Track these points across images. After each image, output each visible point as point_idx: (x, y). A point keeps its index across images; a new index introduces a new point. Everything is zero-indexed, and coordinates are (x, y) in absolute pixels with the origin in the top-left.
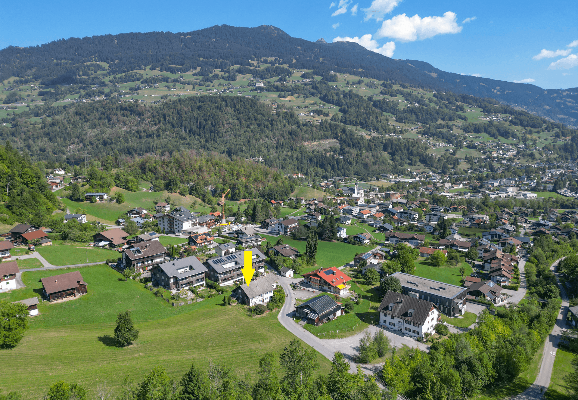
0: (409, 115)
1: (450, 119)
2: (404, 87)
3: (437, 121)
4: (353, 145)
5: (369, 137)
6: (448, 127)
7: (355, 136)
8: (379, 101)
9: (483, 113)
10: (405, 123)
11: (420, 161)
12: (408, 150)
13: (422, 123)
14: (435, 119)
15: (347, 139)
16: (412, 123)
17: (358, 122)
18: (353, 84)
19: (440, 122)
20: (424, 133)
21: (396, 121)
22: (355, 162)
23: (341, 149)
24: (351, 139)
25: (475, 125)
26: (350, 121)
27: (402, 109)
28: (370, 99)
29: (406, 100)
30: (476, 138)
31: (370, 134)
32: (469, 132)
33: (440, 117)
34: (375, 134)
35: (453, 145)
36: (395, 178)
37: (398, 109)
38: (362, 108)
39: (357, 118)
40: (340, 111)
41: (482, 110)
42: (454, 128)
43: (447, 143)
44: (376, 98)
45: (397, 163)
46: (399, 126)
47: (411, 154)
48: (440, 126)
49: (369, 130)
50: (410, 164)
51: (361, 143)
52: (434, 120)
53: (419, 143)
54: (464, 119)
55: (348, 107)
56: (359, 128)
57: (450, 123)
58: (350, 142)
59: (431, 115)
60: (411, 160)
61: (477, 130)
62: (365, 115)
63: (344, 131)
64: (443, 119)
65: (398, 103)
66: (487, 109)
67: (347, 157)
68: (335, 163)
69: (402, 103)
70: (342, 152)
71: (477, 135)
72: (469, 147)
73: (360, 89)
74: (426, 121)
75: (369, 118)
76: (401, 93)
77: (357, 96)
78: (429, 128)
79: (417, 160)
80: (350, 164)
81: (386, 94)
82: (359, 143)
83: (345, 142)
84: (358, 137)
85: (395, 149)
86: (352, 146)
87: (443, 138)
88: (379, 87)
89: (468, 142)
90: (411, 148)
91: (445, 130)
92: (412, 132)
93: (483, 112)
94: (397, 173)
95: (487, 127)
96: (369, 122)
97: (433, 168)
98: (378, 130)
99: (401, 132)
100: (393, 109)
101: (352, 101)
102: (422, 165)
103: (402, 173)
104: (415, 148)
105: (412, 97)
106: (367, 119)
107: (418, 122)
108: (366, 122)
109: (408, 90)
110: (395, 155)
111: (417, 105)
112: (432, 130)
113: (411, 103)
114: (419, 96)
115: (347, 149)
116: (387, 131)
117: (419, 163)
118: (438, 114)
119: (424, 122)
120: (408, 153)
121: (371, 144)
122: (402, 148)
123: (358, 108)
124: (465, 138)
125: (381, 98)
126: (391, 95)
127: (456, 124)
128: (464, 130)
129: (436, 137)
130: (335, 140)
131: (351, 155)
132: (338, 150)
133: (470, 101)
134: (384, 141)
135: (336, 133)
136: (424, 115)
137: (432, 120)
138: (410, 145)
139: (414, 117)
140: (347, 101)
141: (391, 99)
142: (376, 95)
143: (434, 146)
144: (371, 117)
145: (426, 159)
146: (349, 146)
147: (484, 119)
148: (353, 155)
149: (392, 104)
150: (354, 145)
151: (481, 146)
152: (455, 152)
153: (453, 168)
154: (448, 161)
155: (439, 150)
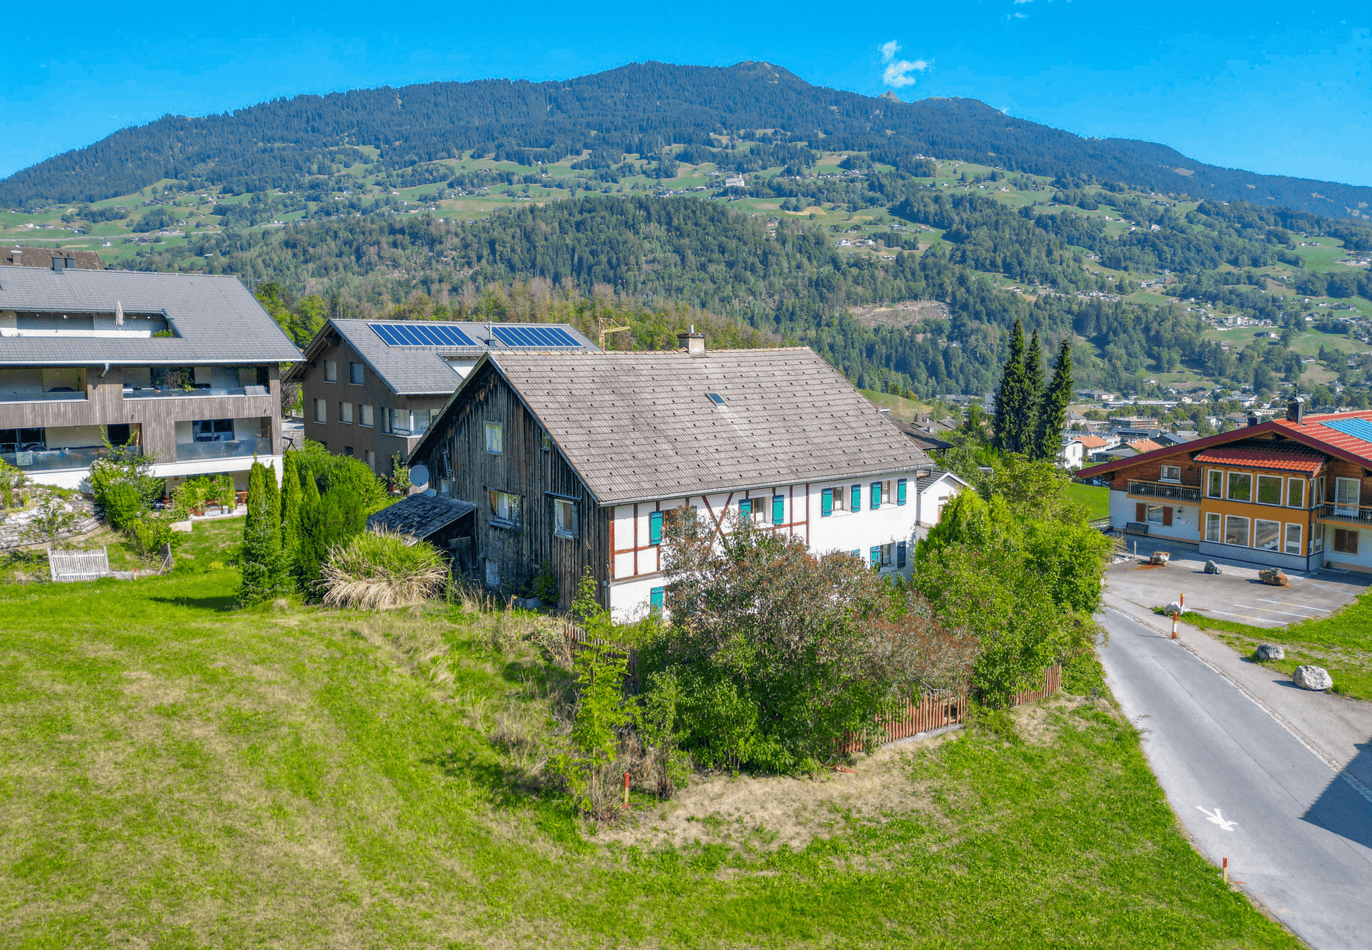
0: (1136, 250)
1: (1255, 263)
2: (1112, 189)
3: (1216, 266)
4: (988, 314)
5: (1033, 299)
6: (1250, 280)
7: (995, 292)
8: (1052, 218)
9: (1347, 251)
10: (1126, 269)
11: (1182, 362)
12: (1147, 330)
13: (1174, 270)
14: (1212, 260)
15: (971, 300)
16: (1147, 271)
17: (999, 261)
18: (978, 180)
19: (1225, 268)
20: (1184, 295)
21: (1103, 264)
22: (995, 359)
23: (954, 326)
24: (983, 300)
25: (1332, 275)
26: (977, 261)
27: (1116, 238)
28: (1026, 212)
29: (1126, 217)
30: (1338, 307)
31: (1034, 292)
32: (1314, 293)
33: (1226, 255)
34: (1045, 291)
35: (1275, 322)
36: (1117, 399)
37: (1105, 238)
38: (1007, 230)
39: (995, 251)
40: (944, 237)
41: (1342, 243)
42: (1269, 282)
43: (1255, 317)
44: (1037, 211)
45: (1118, 364)
46: (1113, 277)
47: (1156, 340)
48: (1225, 279)
49: (1031, 282)
50: (1157, 368)
51: (1012, 309)
52: (1207, 263)
53: (1176, 313)
54: (1295, 262)
55: (969, 228)
56: (1000, 276)
57: (1257, 272)
58: (979, 307)
59: (1199, 251)
60: (1158, 358)
61: (1336, 289)
62: (1017, 246)
63: (962, 280)
64: (1235, 262)
65: (1103, 224)
66: (1355, 239)
67: (975, 343)
68: (941, 359)
69: (1114, 225)
70: (958, 332)
71: (1337, 302)
72: (1322, 328)
73: (996, 192)
74: (1185, 265)
75: (1028, 252)
76: (1111, 203)
77: (992, 204)
78: (1199, 282)
79: (1176, 357)
80: (982, 363)
81: (1066, 202)
82: (1005, 310)
83: (965, 307)
84: (1002, 295)
85: (1109, 328)
86: (985, 319)
87: (1242, 306)
88: (1048, 188)
89: (1317, 317)
90: (1155, 325)
91: (1243, 288)
92: (1148, 290)
93: (1345, 247)
94: (1119, 389)
95: (1365, 281)
96: (1030, 263)
97: (1223, 380)
98: (1054, 283)
99: (1120, 289)
100: (1092, 239)
101: (977, 215)
102: (1188, 373)
103: (1134, 388)
104: (1168, 325)
105: (1142, 209)
106: (1023, 255)
107: (1163, 268)
108: (1020, 264)
109: (1129, 196)
110: (1108, 343)
111: (1155, 227)
112: (1207, 285)
113: (1138, 224)
114: (1161, 209)
115: (972, 324)
116: (1081, 284)
117: (1179, 367)
118: (1218, 248)
119: (1181, 270)
120: (1149, 339)
121: (1037, 312)
122: (1130, 325)
123: (996, 229)
124: (1306, 307)
125: (1057, 210)
126: (1082, 205)
127: (1272, 274)
128: (1298, 288)
129: (1220, 304)
130: (936, 303)
131: (985, 338)
132: (947, 327)
133: (1301, 223)
134: (1075, 308)
135: (941, 286)
136: (1179, 251)
137: (1203, 264)
138: (1151, 317)
139: (1150, 257)
140: (965, 216)
141: (1084, 213)
142: (1041, 204)
143: (1221, 323)
144: (1034, 251)
145: (1200, 354)
146: (977, 316)
147: (1353, 263)
148: (990, 340)
149: (1086, 225)
150: (991, 315)
151: (1361, 326)
152: (1285, 339)
153: (1286, 379)
154: (1267, 361)
155: (1237, 333)
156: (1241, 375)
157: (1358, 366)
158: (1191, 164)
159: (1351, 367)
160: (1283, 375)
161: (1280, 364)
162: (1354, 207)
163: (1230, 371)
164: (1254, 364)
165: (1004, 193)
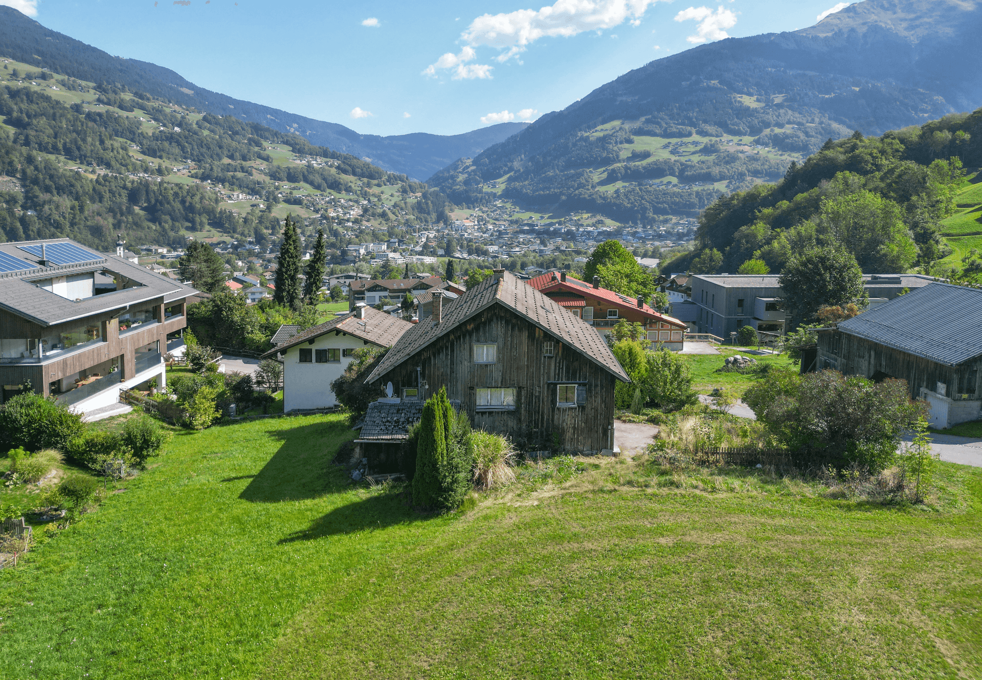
0: (166, 144)
1: (244, 158)
2: (141, 97)
3: (220, 159)
4: (56, 188)
5: (94, 177)
6: (243, 169)
7: (61, 170)
8: (100, 115)
9: (294, 154)
10: (161, 157)
11: (209, 224)
12: (183, 202)
13: (194, 160)
14: (218, 155)
15: (41, 176)
16: (176, 160)
17: (60, 146)
18: (29, 77)
19: (226, 161)
20: (204, 178)
21: (143, 153)
22: (68, 224)
23: (27, 198)
24: (51, 177)
25: (289, 168)
26: (40, 145)
27: (151, 134)
28: (77, 108)
29: (155, 120)
30: (294, 189)
31: (93, 172)
32: (280, 179)
33: (226, 152)
34: (102, 171)
35: (261, 197)
36: (169, 251)
37: (142, 133)
38: (64, 122)
39: (55, 137)
40: (5, 122)
41: (291, 149)
42: (254, 171)
43: (249, 194)
44: (86, 108)
45: (167, 226)
46: (153, 163)
47: (191, 209)
48: (228, 168)
49: (89, 164)
50: (193, 229)
51: (78, 185)
52: (215, 157)
53: (201, 191)
54: (267, 159)
55: (29, 116)
56: (62, 158)
57: (247, 164)
58: (47, 182)
59: (209, 148)
60: (193, 221)
61: (292, 177)
62: (75, 135)
63: (30, 160)
64: (231, 157)
65: (140, 123)
66: (298, 147)
67: (48, 212)
68: (18, 224)
69: (149, 126)
70: (30, 202)
71: (293, 185)
72: (288, 201)
73: (48, 89)
74: (201, 158)
75: (84, 140)
76: (142, 108)
77: (47, 99)
78: (212, 169)
79: (205, 221)
80: (57, 228)
81: (108, 104)
82: (72, 185)
83: (35, 181)
84: (68, 174)
85: (157, 200)
86: (55, 192)
87: (240, 187)
88: (92, 91)
89: (284, 194)
90: (189, 199)
91: (240, 175)
92: (178, 173)
93: (293, 151)
94: (169, 245)
95: (306, 173)
96: (87, 149)
97: (236, 236)
98: (108, 165)
99: (160, 172)
100: (132, 133)
101: (34, 107)
102: (214, 231)
103: (179, 243)
104: (197, 199)
105: (166, 115)
106: (80, 142)
107: (186, 158)
108: (79, 149)
109: (156, 104)
110: (157, 211)
111: (177, 129)
112: (217, 172)
113: (164, 125)
114: (179, 116)
115: (43, 196)
116: (130, 167)
117: (207, 227)
118: (220, 147)
119: (198, 160)
120: (185, 208)
121: (98, 187)
122: (171, 198)
123: (54, 120)
124: (277, 188)
125: (102, 109)
126: (121, 107)
127: (255, 166)
128: (271, 176)
129: (227, 184)
130: (7, 178)
131: (57, 207)
132: (21, 198)
133: (267, 134)
134: (129, 185)
135: (11, 163)
136: (196, 147)
137: (212, 157)
138: (185, 193)
139: (176, 150)
140: (22, 106)
141: (124, 114)
142: (89, 103)
143: (229, 197)
144: (89, 140)
145: (221, 218)
146: (47, 189)
147: (298, 162)
148: (63, 209)
149: (126, 122)
150: (60, 190)
151: (308, 200)
152: (269, 208)
153: (272, 234)
154: (261, 222)
155: (239, 205)
156: (246, 232)
157: (310, 225)
158: (191, 86)
159: (307, 226)
160: (270, 231)
161: (268, 225)
162: (291, 126)
163: (239, 230)
164: (254, 225)
165: (55, 91)
